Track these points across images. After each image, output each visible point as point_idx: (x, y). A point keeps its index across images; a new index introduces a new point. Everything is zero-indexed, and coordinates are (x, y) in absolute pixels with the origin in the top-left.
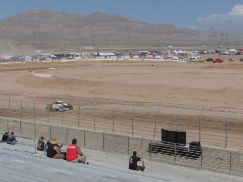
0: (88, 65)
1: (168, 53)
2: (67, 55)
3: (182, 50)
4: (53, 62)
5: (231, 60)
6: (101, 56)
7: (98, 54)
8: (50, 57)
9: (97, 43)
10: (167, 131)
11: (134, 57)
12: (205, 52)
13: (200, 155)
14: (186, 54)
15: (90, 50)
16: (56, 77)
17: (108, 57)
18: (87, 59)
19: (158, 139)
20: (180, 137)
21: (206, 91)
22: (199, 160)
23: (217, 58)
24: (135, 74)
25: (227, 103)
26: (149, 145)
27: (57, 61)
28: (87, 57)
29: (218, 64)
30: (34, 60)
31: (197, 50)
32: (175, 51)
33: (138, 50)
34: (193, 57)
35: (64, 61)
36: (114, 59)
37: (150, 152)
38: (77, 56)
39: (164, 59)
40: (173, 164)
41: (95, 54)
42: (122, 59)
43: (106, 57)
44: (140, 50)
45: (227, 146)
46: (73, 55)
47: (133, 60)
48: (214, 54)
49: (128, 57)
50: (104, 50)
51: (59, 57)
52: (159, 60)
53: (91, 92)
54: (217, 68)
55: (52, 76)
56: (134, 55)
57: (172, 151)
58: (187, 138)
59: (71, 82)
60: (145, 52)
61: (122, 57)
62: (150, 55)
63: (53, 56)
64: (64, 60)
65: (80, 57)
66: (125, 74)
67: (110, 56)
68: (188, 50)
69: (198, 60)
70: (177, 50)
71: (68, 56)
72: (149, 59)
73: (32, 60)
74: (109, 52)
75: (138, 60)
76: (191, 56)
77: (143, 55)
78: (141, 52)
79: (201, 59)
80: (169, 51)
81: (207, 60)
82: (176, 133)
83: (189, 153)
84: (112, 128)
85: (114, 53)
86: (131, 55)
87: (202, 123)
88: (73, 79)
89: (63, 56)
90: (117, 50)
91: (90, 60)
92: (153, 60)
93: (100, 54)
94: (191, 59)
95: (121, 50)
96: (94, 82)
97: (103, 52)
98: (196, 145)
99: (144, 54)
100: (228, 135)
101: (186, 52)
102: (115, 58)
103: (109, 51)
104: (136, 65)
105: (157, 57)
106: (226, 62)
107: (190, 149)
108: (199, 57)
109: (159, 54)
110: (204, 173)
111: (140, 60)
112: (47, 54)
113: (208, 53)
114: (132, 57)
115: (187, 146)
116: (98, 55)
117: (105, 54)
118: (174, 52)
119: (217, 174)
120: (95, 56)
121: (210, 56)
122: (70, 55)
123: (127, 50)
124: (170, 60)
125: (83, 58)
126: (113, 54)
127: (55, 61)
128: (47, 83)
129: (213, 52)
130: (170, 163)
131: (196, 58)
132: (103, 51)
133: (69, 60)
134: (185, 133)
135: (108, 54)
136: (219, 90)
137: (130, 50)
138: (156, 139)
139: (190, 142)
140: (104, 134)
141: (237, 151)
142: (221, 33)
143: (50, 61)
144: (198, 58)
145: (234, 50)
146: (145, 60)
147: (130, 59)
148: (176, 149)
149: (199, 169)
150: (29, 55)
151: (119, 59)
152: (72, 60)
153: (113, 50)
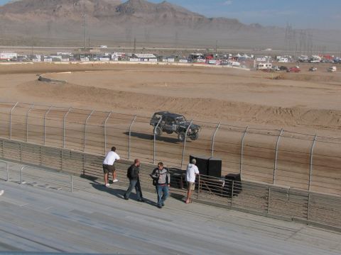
0: (116, 68)
1: (228, 57)
5: (311, 70)
6: (136, 57)
8: (67, 57)
11: (180, 61)
15: (124, 50)
18: (116, 62)
21: (269, 109)
23: (293, 66)
25: (294, 126)
27: (75, 63)
28: (117, 59)
29: (292, 74)
31: (269, 55)
32: (239, 55)
34: (261, 64)
35: (84, 63)
38: (104, 57)
39: (221, 64)
40: (195, 201)
42: (163, 64)
43: (143, 59)
44: (191, 52)
47: (179, 64)
49: (173, 60)
51: (77, 57)
52: (214, 66)
54: (291, 79)
56: (181, 58)
57: (204, 186)
60: (198, 54)
61: (164, 60)
64: (85, 61)
65: (108, 59)
66: (164, 83)
67: (148, 59)
69: (266, 68)
70: (241, 54)
71: (92, 56)
72: (200, 63)
75: (185, 65)
76: (257, 62)
77: (193, 58)
78: (193, 54)
79: (271, 67)
80: (231, 55)
82: (208, 162)
85: (155, 55)
86: (177, 59)
89: (86, 55)
90: (161, 51)
91: (120, 62)
92: (204, 65)
94: (258, 66)
95: (165, 51)
98: (234, 178)
99: (195, 57)
102: (154, 62)
103: (150, 51)
104: (181, 71)
105: (211, 62)
106: (304, 72)
107: (225, 184)
108: (268, 64)
109: (216, 58)
111: (189, 65)
114: (178, 61)
116: (133, 56)
117: (140, 55)
118: (237, 56)
122: (95, 55)
123: (174, 51)
124: (228, 66)
125: (111, 59)
126: (153, 56)
127: (73, 63)
131: (265, 65)
132: (142, 51)
133: (91, 63)
134: (220, 162)
135: (146, 56)
137: (178, 51)
143: (66, 62)
144: (267, 66)
145: (318, 57)
146: (195, 65)
147: (175, 64)
151: (160, 63)
152: (96, 62)
153: (155, 51)
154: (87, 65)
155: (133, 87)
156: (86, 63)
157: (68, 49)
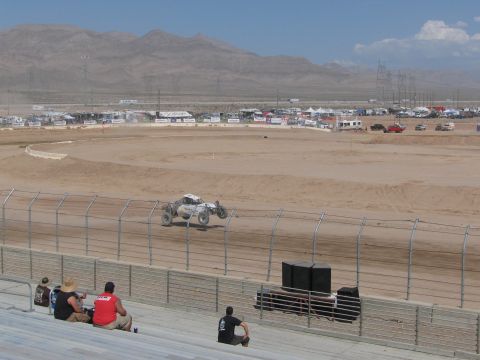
0: (138, 135)
1: (295, 115)
2: (96, 115)
3: (323, 107)
4: (69, 128)
5: (418, 128)
6: (163, 118)
7: (158, 113)
8: (62, 118)
9: (157, 92)
10: (293, 267)
11: (229, 120)
12: (369, 112)
13: (357, 314)
14: (331, 114)
15: (142, 107)
16: (75, 159)
17: (179, 120)
18: (135, 124)
19: (276, 282)
20: (318, 279)
21: (370, 188)
22: (356, 323)
23: (392, 123)
24: (231, 154)
25: (409, 212)
26: (259, 294)
27: (76, 127)
28: (136, 121)
29: (393, 134)
30: (31, 124)
31: (354, 108)
32: (311, 110)
33: (237, 107)
34: (345, 121)
35: (89, 127)
36: (190, 125)
37: (259, 308)
38: (116, 118)
39: (289, 124)
40: (304, 331)
41: (153, 113)
42: (205, 125)
43: (174, 119)
44: (242, 107)
45: (411, 296)
46: (108, 116)
47: (227, 125)
48: (386, 117)
49: (218, 120)
50: (170, 106)
51: (80, 118)
52: (279, 126)
53: (143, 190)
54: (392, 142)
55: (66, 158)
56: (230, 116)
57: (304, 306)
58: (332, 281)
59: (105, 169)
60: (250, 110)
61: (205, 120)
62: (261, 116)
63: (69, 117)
64: (91, 125)
65: (122, 120)
66: (211, 154)
67: (182, 118)
68: (334, 108)
69: (354, 127)
70: (315, 108)
71: (98, 117)
72: (258, 124)
73: (27, 124)
74: (179, 110)
75: (237, 126)
76: (340, 119)
77: (247, 116)
78: (244, 110)
79: (360, 126)
80: (299, 109)
81: (373, 128)
82: (311, 271)
83: (336, 310)
84: (185, 261)
85: (190, 113)
86: (224, 116)
87: (363, 250)
88: (109, 164)
89: (88, 117)
90: (196, 107)
91: (141, 125)
92: (264, 126)
93: (163, 114)
94: (342, 124)
95: (203, 106)
96: (150, 169)
97: (169, 110)
98: (350, 294)
99: (249, 114)
100: (413, 275)
101: (331, 111)
102: (191, 123)
103: (180, 107)
104: (233, 135)
105: (274, 120)
106: (409, 131)
107: (338, 302)
108: (357, 121)
109: (280, 114)
110: (365, 349)
111: (241, 126)
112: (57, 114)
113: (374, 114)
114: (226, 121)
115: (333, 296)
116: (158, 116)
117: (171, 114)
118: (309, 111)
119: (390, 351)
120: (152, 118)
121: (378, 121)
122: (101, 116)
123: (216, 107)
124: (299, 126)
125: (127, 121)
126: (188, 114)
127: (71, 127)
128: (55, 170)
129: (384, 112)
130: (297, 330)
131: (351, 123)
132: (169, 108)
133: (100, 126)
134: (328, 271)
135: (178, 114)
136: (395, 187)
137: (222, 106)
138: (270, 282)
139: (339, 288)
140: (169, 273)
141: (429, 305)
142: (400, 76)
143: (61, 126)
144: (354, 124)
145: (426, 109)
146: (251, 126)
147: (222, 125)
148: (312, 303)
149: (357, 341)
150: (19, 115)
151: (200, 125)
152: (106, 126)
153: (188, 106)
154: (93, 130)
155: (164, 160)
156: (92, 127)
157: (60, 107)
